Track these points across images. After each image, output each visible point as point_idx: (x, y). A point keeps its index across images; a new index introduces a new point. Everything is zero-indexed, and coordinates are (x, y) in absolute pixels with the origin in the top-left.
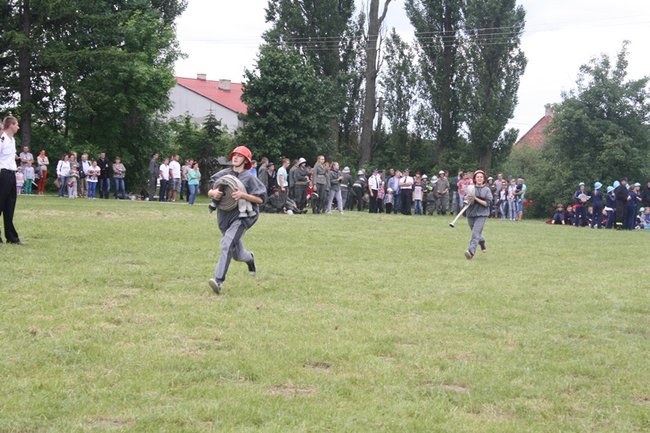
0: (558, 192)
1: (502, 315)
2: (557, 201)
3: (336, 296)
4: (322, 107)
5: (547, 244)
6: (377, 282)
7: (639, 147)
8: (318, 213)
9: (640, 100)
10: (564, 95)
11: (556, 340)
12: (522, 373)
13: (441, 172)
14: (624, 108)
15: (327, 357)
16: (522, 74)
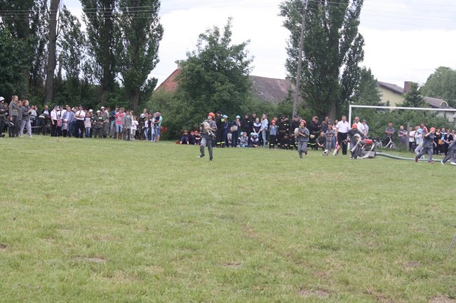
0: (184, 122)
1: (136, 208)
2: (184, 128)
3: (18, 196)
4: (17, 61)
5: (175, 158)
6: (50, 185)
7: (239, 91)
8: (13, 136)
9: (240, 58)
10: (188, 54)
11: (172, 225)
12: (145, 248)
13: (103, 107)
14: (229, 64)
15: (5, 240)
16: (160, 39)
